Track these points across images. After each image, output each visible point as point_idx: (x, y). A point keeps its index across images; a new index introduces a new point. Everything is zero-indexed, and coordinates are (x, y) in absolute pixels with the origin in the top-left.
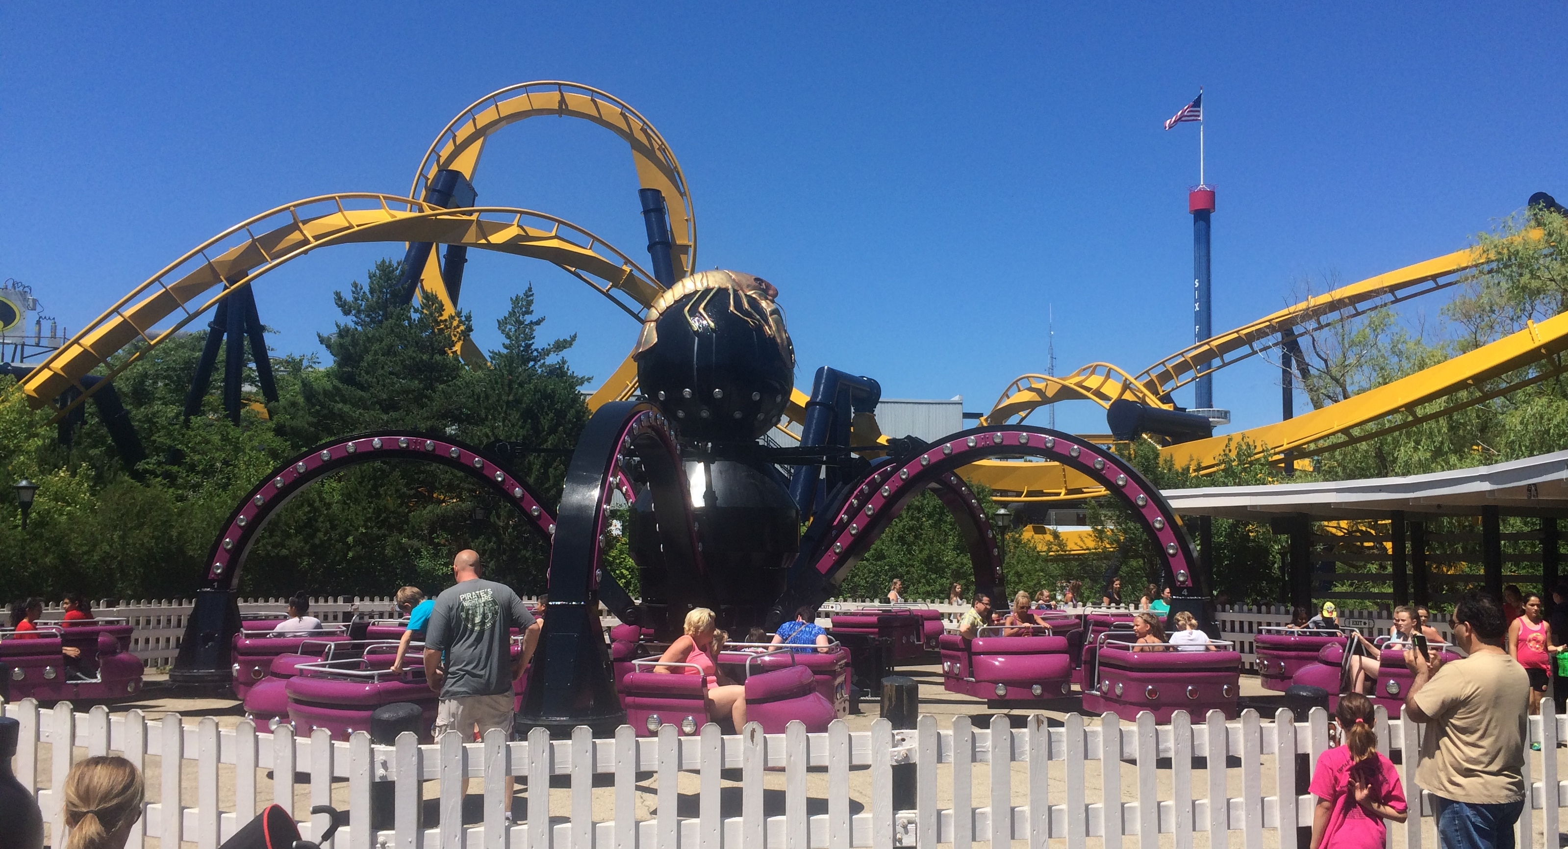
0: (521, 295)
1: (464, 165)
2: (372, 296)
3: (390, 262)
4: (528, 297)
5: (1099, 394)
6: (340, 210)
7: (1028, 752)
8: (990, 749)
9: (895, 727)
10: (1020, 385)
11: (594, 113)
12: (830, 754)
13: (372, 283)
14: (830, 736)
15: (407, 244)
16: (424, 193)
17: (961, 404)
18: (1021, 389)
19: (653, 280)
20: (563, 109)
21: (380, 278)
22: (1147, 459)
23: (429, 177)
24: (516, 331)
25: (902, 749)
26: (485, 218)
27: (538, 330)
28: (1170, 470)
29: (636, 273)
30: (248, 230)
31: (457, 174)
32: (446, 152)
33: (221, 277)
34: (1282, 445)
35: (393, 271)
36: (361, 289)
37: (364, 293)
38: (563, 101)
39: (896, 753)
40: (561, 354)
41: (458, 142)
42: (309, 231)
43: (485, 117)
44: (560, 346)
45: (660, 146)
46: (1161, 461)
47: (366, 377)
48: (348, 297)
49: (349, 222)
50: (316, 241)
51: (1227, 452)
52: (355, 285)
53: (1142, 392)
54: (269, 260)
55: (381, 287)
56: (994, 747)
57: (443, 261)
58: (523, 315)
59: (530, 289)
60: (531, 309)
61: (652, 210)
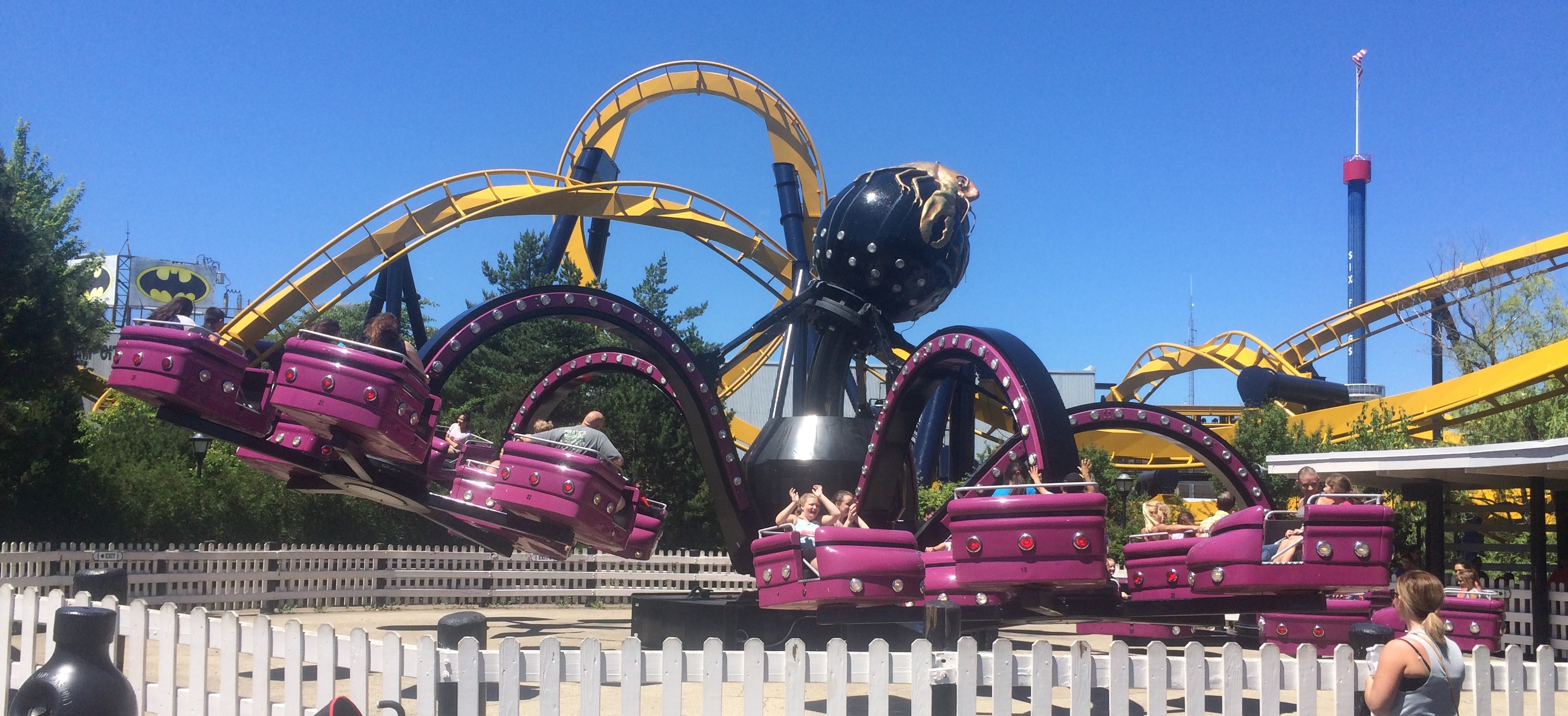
0: (655, 264)
1: (608, 144)
2: (517, 266)
3: (533, 233)
4: (661, 266)
5: (1233, 362)
6: (489, 186)
7: (1071, 678)
8: (1031, 674)
9: (935, 648)
10: (1152, 355)
11: (730, 91)
12: (870, 672)
13: (517, 253)
14: (871, 655)
15: (554, 217)
16: (570, 171)
17: (1094, 374)
18: (1153, 358)
19: (785, 252)
20: (701, 87)
21: (524, 248)
22: (1274, 425)
23: (574, 155)
24: (650, 299)
25: (942, 670)
26: (623, 191)
27: (670, 299)
28: (1299, 436)
29: (766, 243)
30: (405, 205)
31: (600, 152)
32: (592, 130)
33: (382, 250)
34: (1422, 413)
35: (536, 242)
36: (507, 259)
37: (509, 263)
38: (701, 80)
39: (935, 674)
40: (692, 321)
41: (602, 122)
42: (460, 205)
43: (628, 98)
44: (692, 313)
45: (794, 121)
46: (1289, 426)
47: (510, 341)
48: (495, 266)
49: (497, 197)
50: (467, 214)
51: (1362, 419)
52: (501, 255)
53: (1278, 361)
54: (424, 233)
55: (525, 257)
56: (1036, 671)
57: (587, 235)
58: (657, 283)
59: (664, 259)
60: (665, 278)
61: (785, 184)
